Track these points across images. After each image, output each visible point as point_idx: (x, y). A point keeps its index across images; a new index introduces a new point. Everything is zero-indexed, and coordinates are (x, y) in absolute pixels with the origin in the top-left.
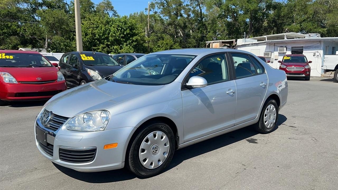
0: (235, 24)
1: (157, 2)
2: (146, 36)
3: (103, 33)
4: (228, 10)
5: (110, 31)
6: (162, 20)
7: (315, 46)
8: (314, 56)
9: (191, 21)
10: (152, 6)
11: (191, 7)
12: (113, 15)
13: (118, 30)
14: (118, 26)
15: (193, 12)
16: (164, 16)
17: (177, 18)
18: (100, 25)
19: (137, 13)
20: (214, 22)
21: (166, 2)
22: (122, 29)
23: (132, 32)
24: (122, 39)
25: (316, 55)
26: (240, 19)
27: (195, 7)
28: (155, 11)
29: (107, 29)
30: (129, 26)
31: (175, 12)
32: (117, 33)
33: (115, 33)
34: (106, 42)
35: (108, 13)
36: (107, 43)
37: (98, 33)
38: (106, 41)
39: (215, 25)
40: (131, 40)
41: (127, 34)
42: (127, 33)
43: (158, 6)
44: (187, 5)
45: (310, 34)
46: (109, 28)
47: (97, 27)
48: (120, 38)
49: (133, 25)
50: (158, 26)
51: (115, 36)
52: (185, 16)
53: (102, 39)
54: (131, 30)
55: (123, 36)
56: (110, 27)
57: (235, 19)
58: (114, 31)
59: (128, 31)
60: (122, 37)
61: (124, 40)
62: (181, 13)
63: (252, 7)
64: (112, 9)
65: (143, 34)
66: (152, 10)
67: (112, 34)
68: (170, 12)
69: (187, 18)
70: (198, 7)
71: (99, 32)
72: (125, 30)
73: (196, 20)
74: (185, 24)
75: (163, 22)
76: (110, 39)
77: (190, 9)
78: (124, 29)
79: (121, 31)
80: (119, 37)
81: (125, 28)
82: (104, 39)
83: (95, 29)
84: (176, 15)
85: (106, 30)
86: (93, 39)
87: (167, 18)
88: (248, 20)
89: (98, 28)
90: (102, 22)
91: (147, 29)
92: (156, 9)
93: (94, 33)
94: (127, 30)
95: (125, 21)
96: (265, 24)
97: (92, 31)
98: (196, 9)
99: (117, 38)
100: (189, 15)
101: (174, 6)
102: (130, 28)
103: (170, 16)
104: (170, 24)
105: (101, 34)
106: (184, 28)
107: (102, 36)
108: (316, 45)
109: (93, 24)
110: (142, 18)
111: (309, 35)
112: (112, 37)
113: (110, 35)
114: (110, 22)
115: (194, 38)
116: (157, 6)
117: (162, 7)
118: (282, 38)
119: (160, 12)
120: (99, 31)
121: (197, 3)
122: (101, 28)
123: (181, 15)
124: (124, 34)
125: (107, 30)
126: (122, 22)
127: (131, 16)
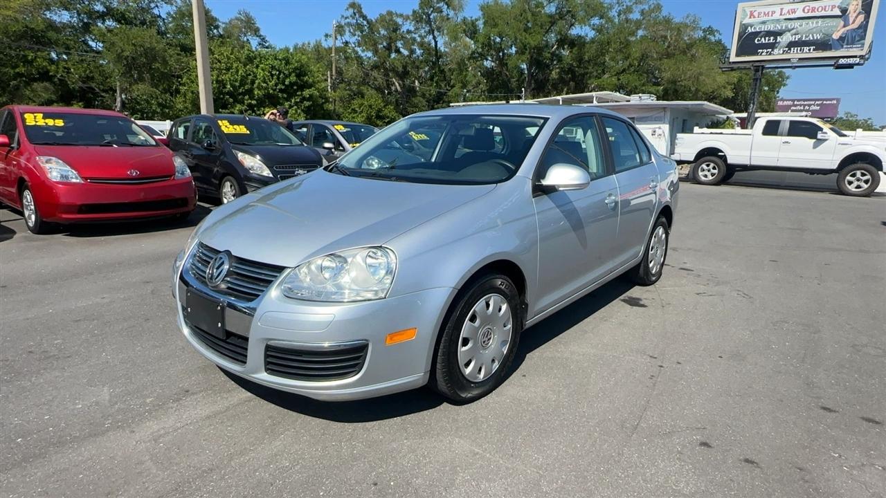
0: (500, 72)
1: (348, 23)
2: (330, 90)
3: (241, 80)
4: (489, 45)
5: (256, 77)
6: (359, 58)
7: (656, 117)
8: (653, 135)
9: (417, 63)
10: (340, 30)
11: (416, 36)
12: (260, 44)
13: (272, 75)
14: (273, 68)
15: (421, 45)
16: (363, 51)
17: (390, 56)
18: (235, 65)
19: (309, 44)
20: (462, 66)
21: (368, 23)
22: (279, 74)
23: (302, 81)
24: (280, 95)
25: (657, 133)
26: (511, 64)
27: (425, 37)
28: (344, 41)
29: (248, 72)
30: (296, 69)
31: (385, 44)
32: (271, 82)
33: (265, 82)
34: (247, 100)
35: (248, 40)
36: (250, 101)
37: (230, 80)
38: (247, 97)
39: (464, 73)
40: (299, 95)
41: (292, 84)
42: (290, 82)
43: (352, 31)
44: (409, 32)
45: (640, 95)
46: (253, 71)
47: (228, 69)
48: (276, 93)
49: (302, 66)
50: (352, 71)
51: (266, 88)
52: (406, 53)
53: (240, 94)
54: (298, 76)
55: (283, 87)
56: (255, 70)
57: (502, 62)
58: (264, 78)
59: (293, 78)
60: (281, 91)
61: (285, 96)
62: (396, 47)
63: (533, 41)
64: (256, 31)
65: (323, 85)
66: (339, 37)
67: (259, 83)
68: (375, 44)
69: (409, 56)
70: (431, 37)
71: (232, 78)
72: (287, 76)
73: (426, 62)
74: (405, 67)
75: (362, 63)
76: (256, 93)
77: (414, 39)
78: (284, 74)
79: (278, 78)
80: (274, 90)
81: (286, 72)
82: (244, 94)
83: (224, 71)
84: (389, 48)
85: (247, 75)
86: (221, 93)
87: (370, 54)
88: (524, 66)
89: (231, 71)
90: (238, 59)
91: (331, 75)
92: (347, 37)
93: (223, 80)
94: (290, 75)
95: (287, 57)
96: (554, 74)
97: (218, 76)
98: (426, 40)
99: (271, 91)
100: (412, 52)
101: (383, 32)
102: (298, 71)
103: (376, 52)
104: (375, 67)
105: (237, 84)
106: (403, 75)
107: (240, 87)
108: (657, 115)
109: (220, 62)
110: (320, 53)
111: (640, 97)
112: (259, 90)
113: (255, 85)
114: (255, 59)
115: (423, 96)
116: (350, 31)
117: (358, 33)
118: (590, 100)
119: (354, 43)
120: (232, 76)
121: (427, 29)
122: (237, 71)
123: (398, 51)
124: (284, 84)
125: (250, 75)
126: (280, 60)
127: (295, 48)
